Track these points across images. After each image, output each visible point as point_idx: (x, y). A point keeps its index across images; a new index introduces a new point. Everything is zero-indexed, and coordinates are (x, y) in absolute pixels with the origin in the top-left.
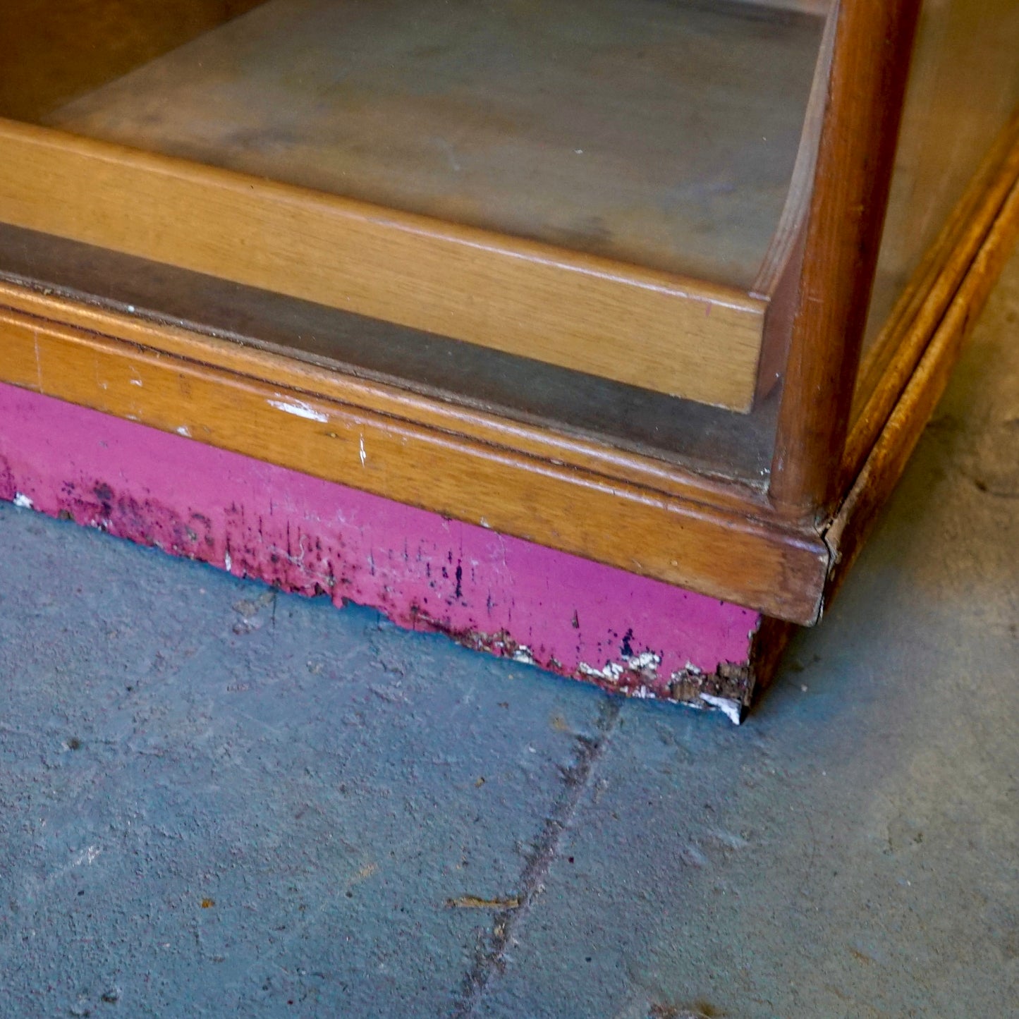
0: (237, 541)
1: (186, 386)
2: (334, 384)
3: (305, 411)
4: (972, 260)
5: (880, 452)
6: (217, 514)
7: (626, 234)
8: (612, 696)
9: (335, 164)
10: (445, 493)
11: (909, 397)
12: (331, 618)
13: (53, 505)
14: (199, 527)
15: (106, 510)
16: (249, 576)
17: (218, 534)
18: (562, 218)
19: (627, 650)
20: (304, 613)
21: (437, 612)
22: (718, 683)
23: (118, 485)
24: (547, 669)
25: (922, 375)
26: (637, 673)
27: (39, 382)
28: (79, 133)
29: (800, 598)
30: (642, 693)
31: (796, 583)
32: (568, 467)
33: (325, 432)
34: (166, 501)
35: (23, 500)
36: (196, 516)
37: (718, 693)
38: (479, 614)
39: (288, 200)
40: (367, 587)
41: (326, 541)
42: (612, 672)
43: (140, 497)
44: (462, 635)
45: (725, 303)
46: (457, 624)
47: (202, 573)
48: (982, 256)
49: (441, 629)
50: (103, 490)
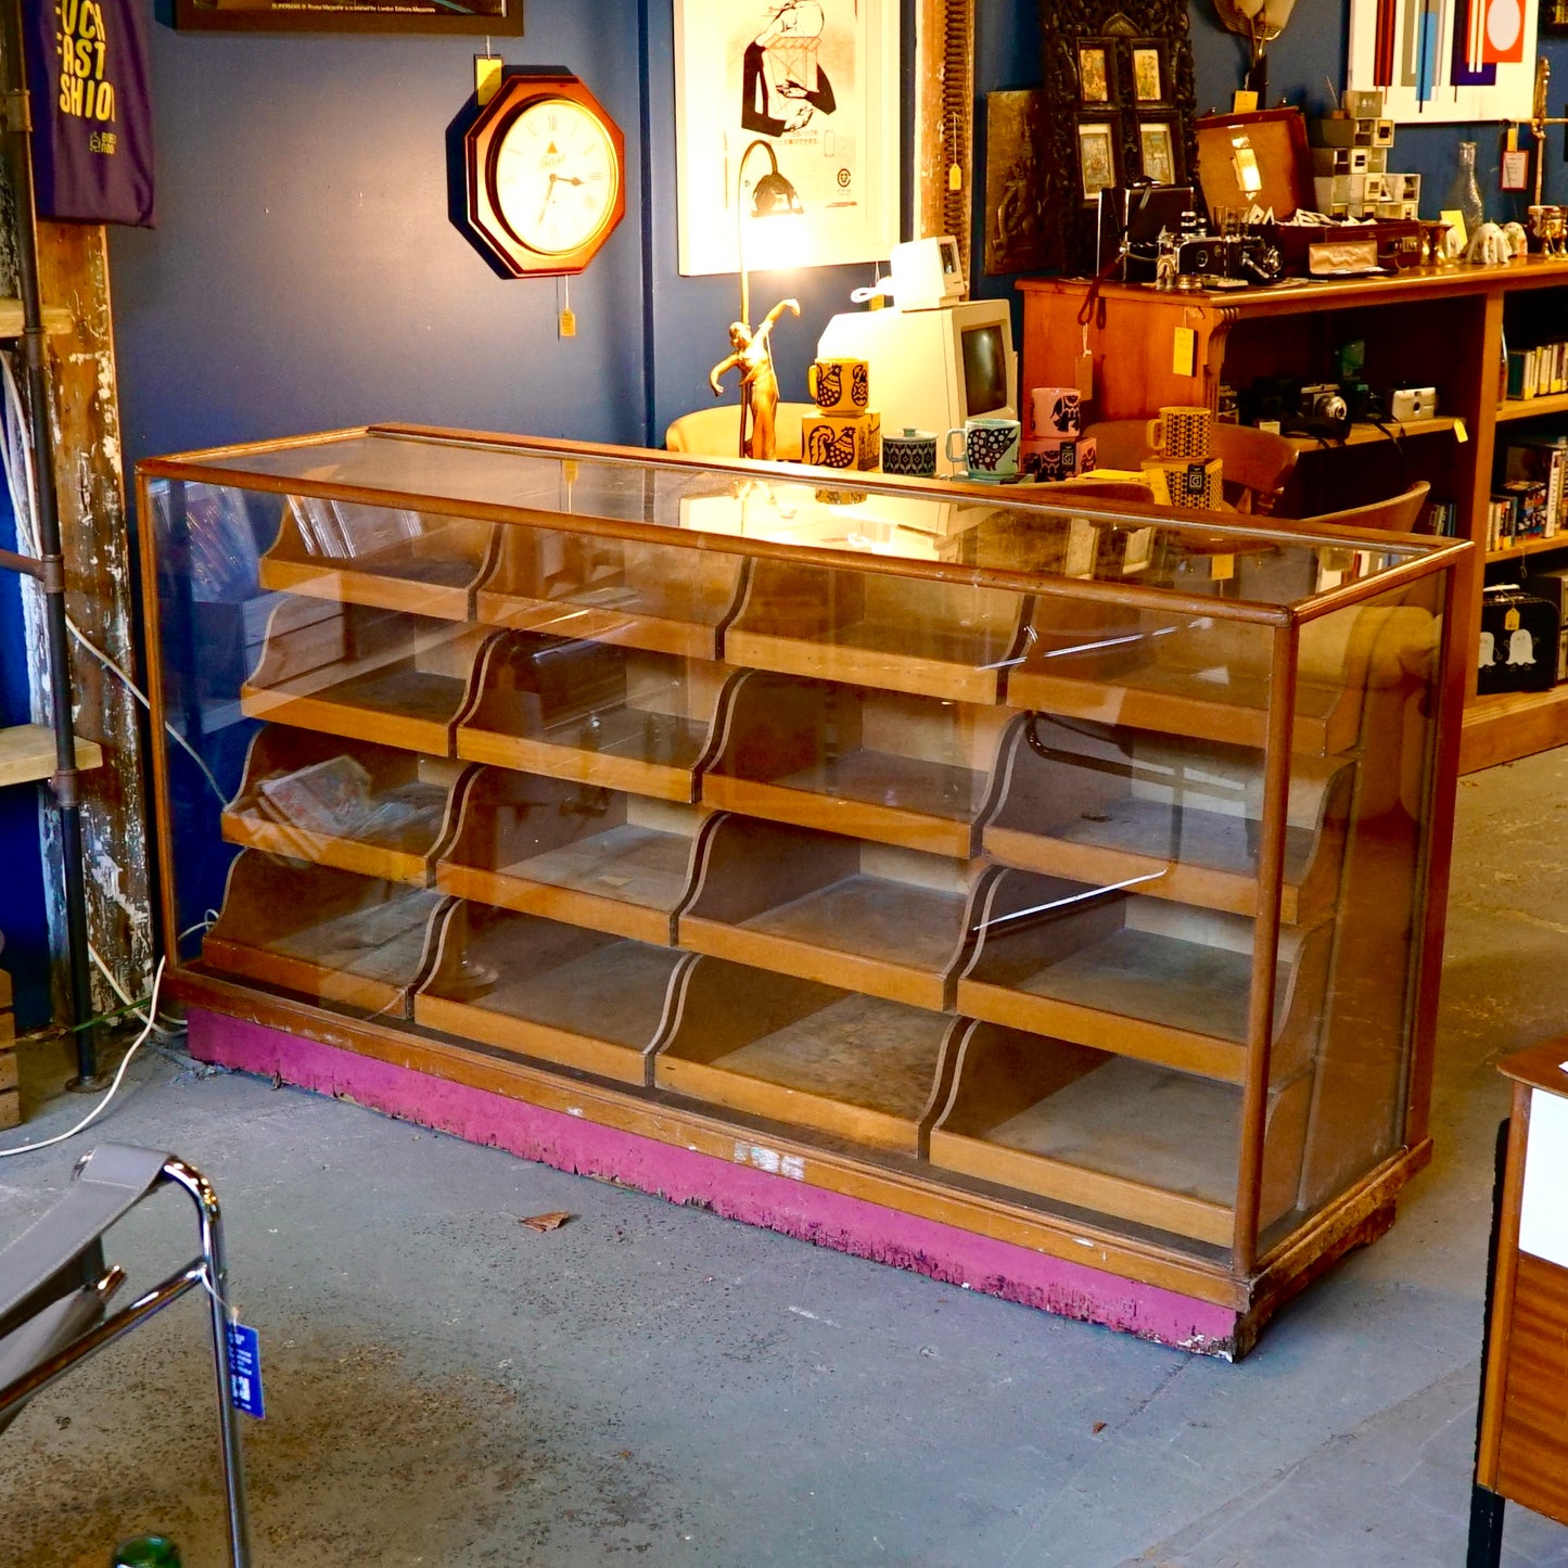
0: (1052, 1299)
1: (1045, 1234)
2: (1096, 1233)
3: (1085, 1242)
4: (1339, 1208)
5: (1276, 1264)
6: (1046, 1288)
7: (1203, 1191)
8: (1189, 1354)
9: (1093, 1162)
10: (1131, 1271)
11: (1295, 1249)
12: (1087, 1329)
13: (978, 1287)
14: (1038, 1292)
15: (1001, 1287)
16: (1058, 1313)
17: (1046, 1295)
18: (1181, 1186)
19: (1193, 1334)
20: (1076, 1326)
21: (1126, 1323)
22: (1224, 1345)
23: (1008, 1277)
24: (1167, 1345)
25: (1301, 1244)
26: (1197, 1343)
27: (989, 1232)
28: (986, 1141)
29: (1242, 1304)
30: (1199, 1351)
31: (1241, 1298)
32: (1171, 1261)
33: (1092, 1250)
34: (1027, 1283)
35: (966, 1285)
36: (1038, 1288)
37: (1224, 1349)
38: (1142, 1322)
39: (1084, 1174)
40: (1101, 1316)
41: (1087, 1296)
42: (1188, 1344)
43: (1016, 1281)
44: (1135, 1332)
45: (1224, 1211)
46: (1133, 1329)
47: (1037, 1313)
48: (1344, 1209)
49: (1128, 1331)
50: (1001, 1280)
